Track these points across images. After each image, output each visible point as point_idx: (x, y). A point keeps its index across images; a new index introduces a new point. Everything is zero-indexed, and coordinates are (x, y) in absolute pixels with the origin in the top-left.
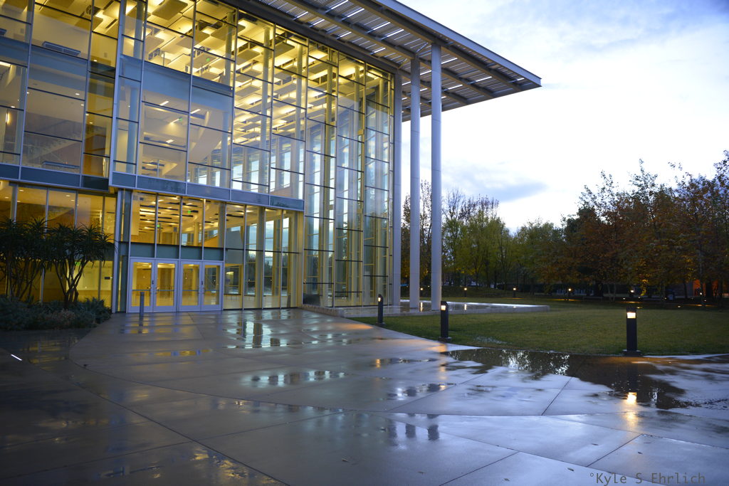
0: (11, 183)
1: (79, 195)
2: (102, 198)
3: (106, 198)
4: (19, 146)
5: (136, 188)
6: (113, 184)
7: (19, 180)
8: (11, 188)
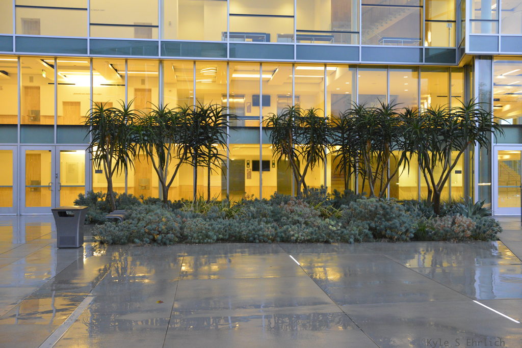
0: (352, 66)
1: (422, 74)
2: (446, 74)
3: (453, 74)
4: (356, 24)
5: (500, 52)
6: (470, 50)
7: (360, 62)
8: (350, 73)
